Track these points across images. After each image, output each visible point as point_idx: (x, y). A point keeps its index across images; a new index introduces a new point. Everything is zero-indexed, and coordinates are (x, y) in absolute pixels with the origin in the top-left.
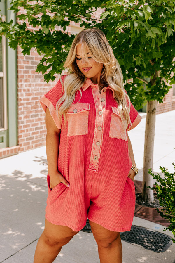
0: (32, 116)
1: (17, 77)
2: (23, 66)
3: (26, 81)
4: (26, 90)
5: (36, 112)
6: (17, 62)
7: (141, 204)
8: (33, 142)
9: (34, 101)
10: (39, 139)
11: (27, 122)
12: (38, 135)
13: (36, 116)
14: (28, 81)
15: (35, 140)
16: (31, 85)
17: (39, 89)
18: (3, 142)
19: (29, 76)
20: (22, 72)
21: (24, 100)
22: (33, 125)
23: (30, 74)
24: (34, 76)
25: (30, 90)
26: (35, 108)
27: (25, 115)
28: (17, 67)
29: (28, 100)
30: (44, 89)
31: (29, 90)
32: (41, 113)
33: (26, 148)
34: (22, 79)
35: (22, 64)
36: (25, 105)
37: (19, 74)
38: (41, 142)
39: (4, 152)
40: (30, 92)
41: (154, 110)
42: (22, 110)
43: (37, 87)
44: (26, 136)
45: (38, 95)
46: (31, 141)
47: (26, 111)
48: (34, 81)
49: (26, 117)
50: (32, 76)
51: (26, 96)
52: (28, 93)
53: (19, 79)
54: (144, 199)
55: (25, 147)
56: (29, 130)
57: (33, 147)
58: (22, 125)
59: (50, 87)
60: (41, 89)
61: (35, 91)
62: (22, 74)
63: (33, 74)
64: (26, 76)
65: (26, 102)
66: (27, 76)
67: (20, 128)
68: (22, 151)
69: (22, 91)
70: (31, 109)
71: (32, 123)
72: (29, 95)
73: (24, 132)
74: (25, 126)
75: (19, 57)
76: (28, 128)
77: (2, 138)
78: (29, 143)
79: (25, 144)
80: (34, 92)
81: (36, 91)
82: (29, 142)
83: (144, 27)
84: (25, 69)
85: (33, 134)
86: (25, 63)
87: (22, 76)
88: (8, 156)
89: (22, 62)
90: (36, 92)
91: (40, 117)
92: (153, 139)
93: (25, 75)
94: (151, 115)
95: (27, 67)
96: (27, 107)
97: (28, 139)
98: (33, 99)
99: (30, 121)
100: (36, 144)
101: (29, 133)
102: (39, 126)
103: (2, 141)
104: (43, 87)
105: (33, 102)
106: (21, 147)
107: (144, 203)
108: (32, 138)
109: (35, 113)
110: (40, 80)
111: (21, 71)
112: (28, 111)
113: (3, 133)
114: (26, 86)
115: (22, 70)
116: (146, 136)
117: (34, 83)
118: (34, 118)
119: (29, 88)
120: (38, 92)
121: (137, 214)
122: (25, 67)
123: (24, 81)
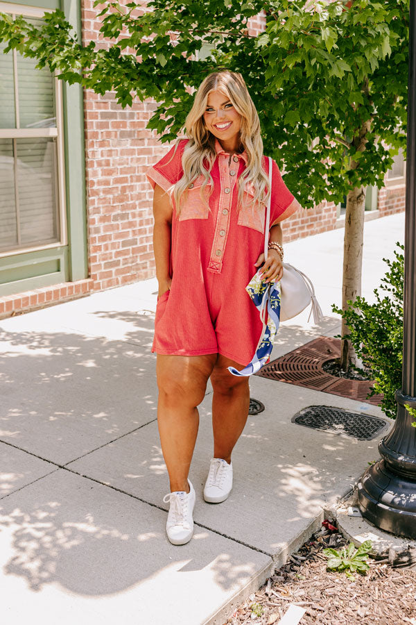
0: (115, 218)
1: (85, 136)
2: (96, 112)
3: (102, 144)
4: (103, 163)
5: (124, 208)
6: (84, 106)
7: (338, 376)
8: (118, 272)
9: (120, 186)
10: (130, 265)
11: (106, 229)
12: (127, 257)
13: (123, 216)
14: (106, 142)
15: (121, 266)
16: (113, 152)
17: (128, 159)
18: (59, 271)
19: (109, 134)
20: (94, 125)
21: (99, 183)
22: (118, 236)
23: (110, 129)
24: (118, 133)
25: (111, 162)
26: (122, 201)
27: (101, 214)
28: (84, 115)
29: (107, 183)
30: (138, 160)
31: (108, 163)
32: (133, 211)
33: (106, 284)
34: (95, 140)
35: (94, 110)
36: (102, 195)
37: (89, 131)
38: (133, 272)
39: (63, 290)
40: (111, 167)
41: (360, 196)
42: (96, 206)
43: (125, 157)
44: (104, 259)
45: (126, 173)
46: (113, 270)
47: (103, 207)
48: (119, 144)
49: (103, 219)
50: (113, 134)
51: (102, 175)
52: (107, 170)
53: (89, 141)
54: (344, 367)
55: (103, 282)
56: (110, 247)
57: (118, 283)
58: (97, 236)
59: (150, 156)
60: (132, 159)
61: (119, 164)
62: (95, 129)
63: (116, 130)
64: (102, 133)
65: (102, 187)
66: (104, 134)
67: (93, 243)
68: (98, 291)
69: (95, 165)
70: (114, 203)
71: (116, 231)
72: (110, 173)
73: (100, 250)
74: (103, 239)
75: (88, 96)
76: (108, 242)
77: (58, 261)
78: (109, 274)
79: (103, 275)
80: (119, 167)
81: (122, 164)
82: (111, 271)
83: (326, 59)
84: (99, 120)
85: (118, 254)
86: (99, 108)
87: (95, 135)
88: (71, 300)
89: (94, 104)
90: (122, 167)
91: (131, 219)
92: (360, 252)
93: (100, 131)
94: (356, 205)
95: (104, 115)
96: (104, 198)
97: (107, 265)
98: (117, 181)
99: (112, 228)
100: (123, 275)
101: (111, 253)
102: (130, 237)
103: (56, 269)
104: (136, 156)
105: (117, 188)
106: (95, 282)
107: (345, 374)
108: (117, 263)
109: (122, 210)
110: (130, 141)
111: (92, 122)
112: (107, 206)
113: (60, 253)
114: (102, 156)
115: (95, 121)
116: (345, 246)
117: (119, 148)
118: (120, 222)
119: (108, 158)
120: (126, 166)
121: (328, 389)
122: (99, 116)
123: (98, 144)
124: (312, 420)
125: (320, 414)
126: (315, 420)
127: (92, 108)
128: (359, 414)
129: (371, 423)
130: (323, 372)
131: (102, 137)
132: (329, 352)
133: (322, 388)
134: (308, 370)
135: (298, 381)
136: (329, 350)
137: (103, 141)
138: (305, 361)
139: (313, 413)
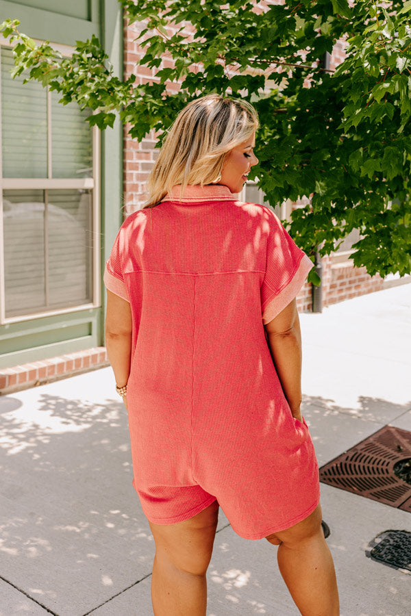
1: (124, 188)
2: (138, 163)
3: (142, 197)
6: (123, 155)
18: (90, 334)
20: (134, 177)
28: (124, 166)
34: (134, 193)
35: (135, 160)
37: (128, 183)
39: (94, 357)
53: (128, 193)
62: (135, 181)
64: (142, 185)
75: (128, 144)
77: (90, 324)
84: (140, 171)
86: (140, 158)
87: (135, 187)
88: (102, 367)
89: (135, 155)
93: (140, 183)
95: (145, 166)
103: (87, 333)
111: (132, 174)
113: (92, 315)
115: (135, 172)
121: (407, 505)
122: (140, 167)
123: (138, 197)
124: (392, 553)
125: (401, 543)
126: (396, 554)
127: (132, 159)
130: (396, 478)
131: (142, 189)
132: (399, 450)
133: (398, 503)
134: (381, 475)
135: (368, 491)
136: (399, 447)
137: (144, 194)
138: (372, 461)
139: (392, 541)
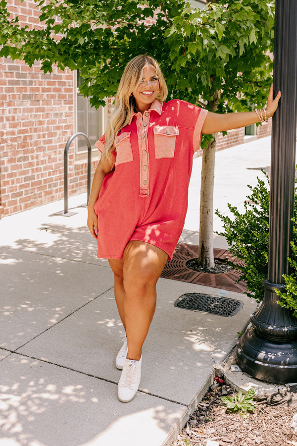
0: (19, 160)
2: (5, 80)
3: (9, 104)
4: (10, 118)
5: (25, 152)
7: (198, 271)
8: (22, 201)
9: (22, 135)
10: (30, 195)
11: (13, 168)
12: (28, 189)
13: (25, 159)
14: (12, 103)
15: (24, 196)
16: (17, 111)
17: (28, 115)
19: (14, 96)
20: (4, 90)
21: (8, 133)
22: (21, 174)
23: (15, 93)
24: (21, 96)
25: (16, 118)
26: (24, 147)
27: (9, 157)
29: (13, 133)
30: (35, 116)
31: (14, 119)
32: (32, 154)
33: (12, 210)
34: (4, 101)
35: (4, 78)
36: (9, 142)
38: (32, 200)
40: (16, 121)
41: (213, 142)
42: (5, 151)
43: (26, 114)
44: (11, 191)
45: (27, 126)
46: (18, 199)
47: (10, 152)
48: (22, 104)
49: (10, 161)
50: (17, 96)
51: (9, 128)
52: (13, 123)
54: (201, 264)
55: (10, 208)
56: (15, 181)
57: (21, 209)
58: (5, 173)
59: (43, 113)
60: (31, 115)
61: (22, 119)
62: (4, 93)
63: (19, 93)
64: (9, 95)
65: (10, 137)
66: (11, 96)
67: (3, 179)
68: (7, 215)
69: (5, 120)
70: (18, 148)
71: (20, 170)
72: (15, 126)
73: (8, 184)
74: (10, 175)
76: (14, 178)
78: (15, 202)
79: (11, 203)
80: (22, 121)
81: (24, 119)
82: (16, 200)
84: (7, 86)
85: (21, 187)
86: (7, 77)
87: (4, 97)
89: (3, 74)
90: (24, 121)
91: (30, 161)
92: (212, 182)
93: (8, 94)
94: (210, 149)
95: (11, 82)
96: (11, 145)
97: (13, 196)
98: (20, 132)
99: (17, 167)
100: (25, 203)
101: (16, 186)
102: (30, 174)
104: (34, 113)
105: (20, 137)
106: (5, 208)
107: (203, 270)
108: (20, 194)
109: (24, 154)
110: (29, 102)
111: (2, 88)
112: (13, 151)
114: (9, 113)
115: (4, 87)
116: (202, 178)
117: (21, 107)
118: (22, 163)
119: (14, 115)
120: (26, 120)
121: (195, 281)
122: (7, 83)
123: (6, 104)
124: (189, 304)
125: (193, 299)
126: (191, 304)
128: (220, 297)
129: (230, 304)
130: (188, 269)
131: (9, 98)
132: (188, 254)
133: (190, 280)
134: (179, 268)
135: (172, 276)
136: (188, 253)
137: (10, 101)
138: (173, 262)
139: (188, 299)
